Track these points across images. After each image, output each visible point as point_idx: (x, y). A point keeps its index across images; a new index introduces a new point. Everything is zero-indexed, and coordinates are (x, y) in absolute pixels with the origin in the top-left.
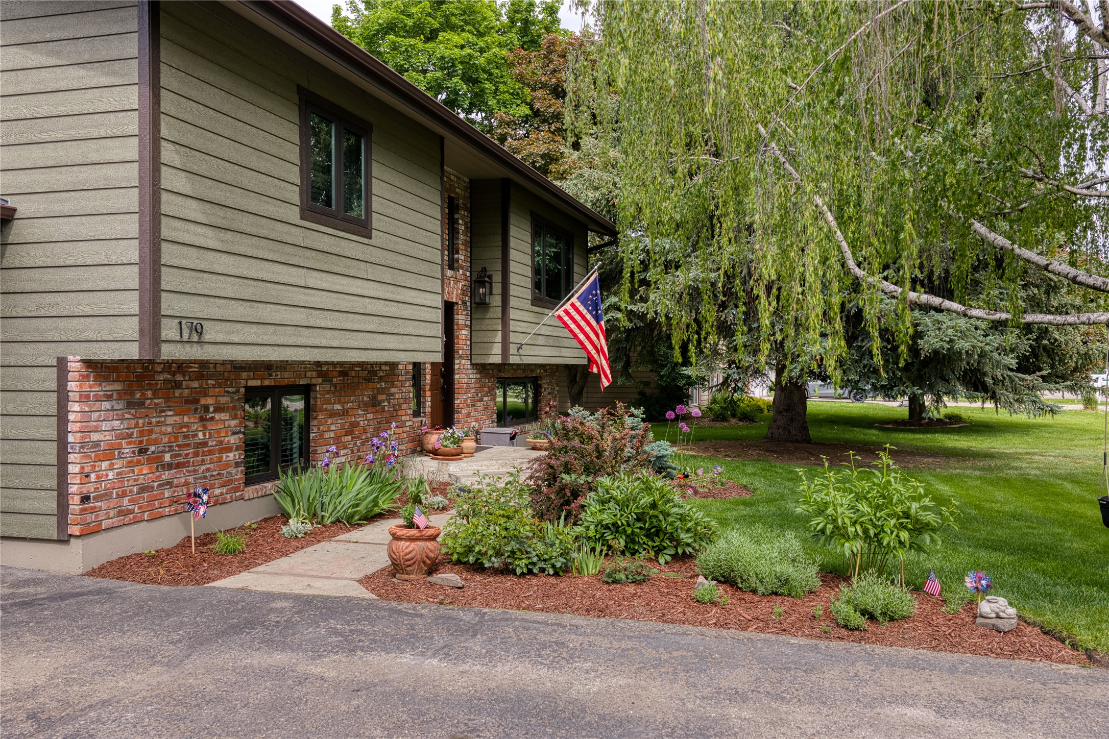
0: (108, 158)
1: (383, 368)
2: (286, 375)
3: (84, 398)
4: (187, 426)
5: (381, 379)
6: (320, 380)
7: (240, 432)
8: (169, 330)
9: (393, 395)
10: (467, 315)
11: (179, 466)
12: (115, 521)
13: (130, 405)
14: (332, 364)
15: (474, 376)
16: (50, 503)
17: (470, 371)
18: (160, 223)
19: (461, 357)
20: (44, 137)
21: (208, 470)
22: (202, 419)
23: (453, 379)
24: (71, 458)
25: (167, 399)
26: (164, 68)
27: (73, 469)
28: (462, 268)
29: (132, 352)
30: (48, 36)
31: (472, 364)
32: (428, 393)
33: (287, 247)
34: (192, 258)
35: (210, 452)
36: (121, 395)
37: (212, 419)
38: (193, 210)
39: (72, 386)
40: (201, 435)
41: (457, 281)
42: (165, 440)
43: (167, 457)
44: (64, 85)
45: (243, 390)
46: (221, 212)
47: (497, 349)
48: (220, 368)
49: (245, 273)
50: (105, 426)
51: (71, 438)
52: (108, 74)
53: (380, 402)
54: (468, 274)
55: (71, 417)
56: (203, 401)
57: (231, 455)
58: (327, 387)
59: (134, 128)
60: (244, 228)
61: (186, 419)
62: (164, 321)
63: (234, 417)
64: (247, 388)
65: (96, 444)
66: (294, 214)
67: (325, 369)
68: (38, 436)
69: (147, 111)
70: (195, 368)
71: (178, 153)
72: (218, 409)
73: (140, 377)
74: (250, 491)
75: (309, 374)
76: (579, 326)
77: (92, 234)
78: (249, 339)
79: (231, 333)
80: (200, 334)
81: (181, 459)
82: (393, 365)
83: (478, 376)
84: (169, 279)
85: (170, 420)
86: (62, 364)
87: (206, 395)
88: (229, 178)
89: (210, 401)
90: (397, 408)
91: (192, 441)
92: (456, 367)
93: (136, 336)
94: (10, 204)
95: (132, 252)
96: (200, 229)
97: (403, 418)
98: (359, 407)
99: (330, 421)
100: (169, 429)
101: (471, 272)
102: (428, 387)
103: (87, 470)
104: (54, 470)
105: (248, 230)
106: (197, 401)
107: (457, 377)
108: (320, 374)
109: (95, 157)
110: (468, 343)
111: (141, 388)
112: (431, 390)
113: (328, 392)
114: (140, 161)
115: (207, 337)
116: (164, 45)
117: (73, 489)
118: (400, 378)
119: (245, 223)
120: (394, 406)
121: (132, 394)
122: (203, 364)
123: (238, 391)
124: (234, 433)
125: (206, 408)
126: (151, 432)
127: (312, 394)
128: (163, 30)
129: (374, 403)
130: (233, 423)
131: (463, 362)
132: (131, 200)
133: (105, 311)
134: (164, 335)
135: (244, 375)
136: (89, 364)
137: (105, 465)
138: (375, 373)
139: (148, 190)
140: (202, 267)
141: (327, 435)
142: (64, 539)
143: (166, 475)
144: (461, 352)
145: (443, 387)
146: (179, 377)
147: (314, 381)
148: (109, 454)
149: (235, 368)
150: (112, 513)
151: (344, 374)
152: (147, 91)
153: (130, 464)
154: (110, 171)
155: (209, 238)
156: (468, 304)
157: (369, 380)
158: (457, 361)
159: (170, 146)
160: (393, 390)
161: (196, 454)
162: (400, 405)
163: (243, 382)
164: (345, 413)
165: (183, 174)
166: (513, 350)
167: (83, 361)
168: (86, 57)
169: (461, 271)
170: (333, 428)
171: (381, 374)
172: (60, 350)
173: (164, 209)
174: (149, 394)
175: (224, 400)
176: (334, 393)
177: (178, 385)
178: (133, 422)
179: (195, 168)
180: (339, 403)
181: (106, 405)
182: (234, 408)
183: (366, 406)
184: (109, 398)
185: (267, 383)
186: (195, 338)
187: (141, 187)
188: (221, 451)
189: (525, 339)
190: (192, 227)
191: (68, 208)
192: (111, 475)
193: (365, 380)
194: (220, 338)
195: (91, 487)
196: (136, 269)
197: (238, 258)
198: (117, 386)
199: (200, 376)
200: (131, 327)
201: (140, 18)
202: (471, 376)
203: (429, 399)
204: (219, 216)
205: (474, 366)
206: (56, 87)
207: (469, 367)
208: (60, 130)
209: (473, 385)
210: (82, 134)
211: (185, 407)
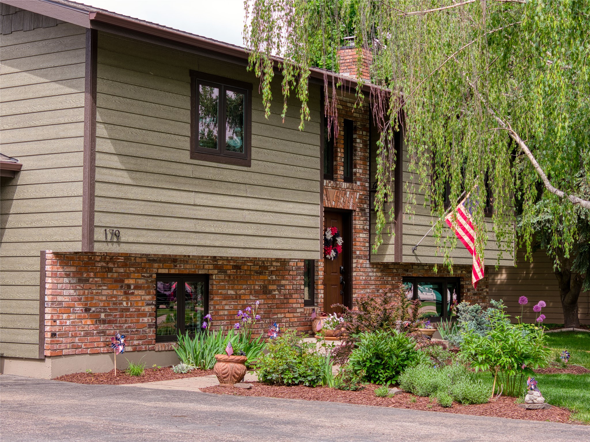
0: (69, 135)
1: (274, 264)
2: (188, 266)
3: (54, 275)
4: (116, 296)
5: (272, 273)
6: (216, 271)
7: (152, 304)
8: (99, 234)
9: (284, 286)
10: (366, 220)
11: (110, 322)
12: (71, 351)
13: (80, 281)
14: (227, 259)
15: (374, 274)
16: (36, 338)
17: (369, 270)
18: (94, 172)
19: (358, 257)
20: (38, 123)
21: (129, 327)
22: (126, 293)
23: (351, 276)
24: (47, 310)
25: (103, 278)
26: (99, 81)
27: (47, 317)
28: (360, 180)
29: (78, 247)
30: (41, 66)
31: (371, 264)
32: (321, 287)
33: (180, 179)
34: (114, 191)
35: (131, 316)
36: (75, 274)
37: (133, 293)
38: (115, 162)
39: (48, 268)
40: (125, 304)
41: (353, 191)
42: (102, 304)
43: (103, 316)
44: (48, 93)
45: (155, 276)
46: (133, 161)
47: (391, 249)
48: (138, 260)
49: (149, 198)
50: (65, 292)
51: (47, 299)
52: (70, 87)
53: (270, 292)
54: (367, 185)
55: (47, 286)
56: (126, 282)
57: (146, 319)
58: (222, 277)
59: (82, 118)
60: (148, 169)
61: (115, 292)
62: (96, 229)
63: (149, 294)
64: (158, 274)
65: (60, 303)
66: (186, 156)
67: (220, 263)
68: (30, 298)
69: (89, 108)
70: (121, 260)
71: (106, 128)
72: (137, 287)
73: (86, 264)
74: (159, 346)
75: (206, 267)
76: (464, 229)
77: (60, 179)
78: (151, 241)
79: (138, 236)
80: (118, 237)
81: (111, 318)
82: (284, 262)
83: (379, 274)
84: (99, 205)
85: (105, 292)
86: (43, 254)
87: (128, 278)
88: (139, 139)
89: (131, 281)
90: (287, 297)
91: (118, 307)
92: (354, 265)
93: (80, 238)
94: (19, 163)
95: (79, 189)
96: (119, 173)
97: (294, 305)
98: (251, 294)
99: (224, 302)
100: (104, 298)
101: (370, 183)
102: (320, 282)
103: (55, 317)
104: (38, 318)
105: (152, 170)
106: (123, 281)
107: (354, 274)
108: (216, 267)
109: (62, 135)
110: (367, 244)
111: (88, 271)
112: (324, 284)
113: (223, 281)
114: (85, 136)
115: (123, 239)
116: (99, 67)
117: (47, 329)
118: (291, 273)
119: (150, 166)
120: (284, 295)
121: (82, 274)
122: (127, 257)
123: (151, 276)
124: (148, 305)
125: (129, 286)
126: (92, 299)
127: (210, 282)
128: (99, 59)
129: (265, 291)
130: (148, 297)
131: (361, 261)
132: (79, 159)
133: (65, 224)
134: (96, 237)
135: (156, 265)
136: (57, 255)
137: (65, 316)
138: (266, 268)
139: (88, 153)
140: (120, 196)
141: (221, 313)
142: (42, 360)
143: (102, 327)
144: (358, 253)
145: (342, 283)
146: (111, 265)
147: (211, 272)
148: (68, 309)
149: (149, 260)
150: (68, 346)
151: (237, 267)
152: (89, 96)
153: (80, 318)
154: (69, 142)
155: (125, 178)
156: (367, 211)
157: (260, 273)
158: (354, 261)
159: (102, 126)
160: (283, 282)
161: (121, 316)
162: (291, 295)
163: (155, 270)
164: (238, 297)
165: (109, 141)
166: (407, 250)
167: (54, 253)
168: (59, 77)
169: (358, 183)
170: (227, 307)
171: (272, 269)
172: (42, 247)
173: (97, 163)
174: (92, 274)
175: (141, 281)
176: (228, 281)
177: (110, 270)
178: (82, 292)
179: (117, 136)
180: (232, 289)
181: (66, 280)
182: (148, 287)
183: (257, 294)
184: (68, 276)
185: (173, 271)
186: (115, 240)
187: (85, 151)
188: (139, 316)
189: (420, 241)
190: (114, 172)
191: (48, 164)
192: (68, 323)
193: (257, 272)
194: (131, 239)
195: (57, 329)
196: (81, 199)
197: (144, 189)
198: (73, 269)
199: (125, 265)
200: (78, 233)
201: (87, 55)
202: (370, 274)
203: (322, 291)
204: (132, 164)
205: (373, 264)
206: (44, 94)
207: (368, 266)
208: (46, 118)
209: (373, 282)
210: (56, 121)
211: (115, 285)
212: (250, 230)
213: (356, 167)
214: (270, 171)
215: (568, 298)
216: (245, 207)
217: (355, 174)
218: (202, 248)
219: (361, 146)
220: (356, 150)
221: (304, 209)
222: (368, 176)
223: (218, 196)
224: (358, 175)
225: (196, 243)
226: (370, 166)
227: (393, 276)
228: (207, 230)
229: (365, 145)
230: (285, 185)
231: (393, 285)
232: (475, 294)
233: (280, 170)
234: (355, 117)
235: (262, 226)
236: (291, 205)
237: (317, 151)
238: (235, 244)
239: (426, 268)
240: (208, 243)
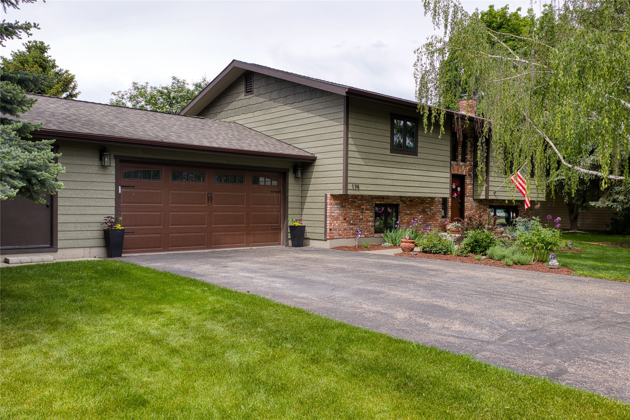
0: (337, 144)
1: (428, 199)
2: (389, 200)
3: (331, 204)
4: (357, 213)
5: (427, 203)
6: (401, 203)
7: (373, 217)
8: (350, 187)
9: (432, 209)
10: (471, 179)
11: (355, 224)
12: (338, 237)
13: (342, 207)
14: (406, 197)
15: (475, 204)
16: (323, 231)
17: (473, 202)
18: (348, 159)
19: (468, 196)
20: (323, 139)
21: (363, 227)
22: (361, 212)
23: (464, 205)
24: (328, 219)
25: (352, 206)
26: (350, 119)
27: (328, 222)
28: (469, 161)
29: (341, 192)
30: (325, 113)
31: (473, 199)
32: (450, 210)
33: (385, 162)
34: (356, 168)
35: (364, 222)
36: (340, 204)
37: (365, 212)
38: (357, 155)
39: (328, 201)
40: (361, 217)
41: (466, 166)
42: (351, 217)
43: (352, 222)
44: (328, 125)
45: (374, 204)
46: (365, 154)
47: (484, 193)
48: (367, 198)
49: (372, 171)
50: (336, 212)
51: (328, 214)
52: (337, 122)
53: (426, 212)
54: (472, 163)
55: (328, 209)
56: (362, 207)
57: (370, 224)
58: (404, 205)
59: (342, 136)
60: (372, 158)
61: (357, 212)
62: (349, 184)
63: (372, 212)
64: (375, 204)
65: (333, 216)
66: (388, 152)
67: (403, 199)
68: (321, 214)
69: (345, 131)
70: (360, 197)
71: (353, 140)
72: (366, 210)
73: (345, 199)
74: (376, 235)
75: (397, 201)
76: (520, 184)
77: (333, 163)
78: (373, 189)
79: (367, 187)
80: (358, 188)
81: (355, 223)
82: (433, 199)
83: (477, 204)
84: (350, 173)
85: (353, 212)
86: (326, 195)
87: (363, 205)
88: (367, 145)
89: (364, 207)
90: (434, 214)
91: (358, 218)
92: (466, 200)
93: (342, 188)
94: (316, 156)
95: (341, 167)
96: (359, 160)
97: (437, 218)
98: (417, 213)
99: (405, 216)
100: (352, 214)
101: (474, 162)
102: (449, 207)
103: (331, 222)
104: (324, 222)
105: (373, 158)
106: (360, 207)
107: (466, 204)
108: (401, 201)
109: (334, 143)
110: (472, 191)
111: (345, 203)
112: (451, 208)
113: (404, 207)
114: (344, 144)
115: (360, 188)
116: (350, 113)
117: (328, 227)
118: (436, 203)
119: (372, 156)
120: (433, 213)
121: (343, 204)
122: (362, 196)
123: (373, 205)
124: (371, 217)
125: (363, 209)
126: (347, 214)
127: (399, 207)
128: (350, 109)
129: (424, 212)
130: (371, 214)
131: (469, 198)
132: (341, 154)
133: (336, 182)
134: (348, 188)
135: (375, 200)
136: (332, 195)
137: (335, 222)
138: (424, 201)
139: (345, 151)
140: (359, 170)
141: (404, 221)
142: (326, 240)
143: (351, 227)
144: (467, 194)
145: (460, 208)
146: (355, 200)
147: (399, 203)
148: (337, 219)
149: (372, 198)
150: (337, 234)
151: (411, 201)
152: (345, 126)
153: (342, 222)
154: (337, 146)
155: (361, 162)
156: (472, 175)
157: (422, 204)
158: (466, 198)
159: (351, 139)
160: (432, 208)
161: (360, 222)
162: (436, 213)
163: (374, 202)
164: (411, 214)
165: (354, 146)
166: (491, 193)
167: (330, 195)
168: (332, 118)
169: (468, 163)
170: (406, 219)
171: (427, 201)
172: (326, 192)
173: (349, 155)
174: (347, 204)
175: (368, 207)
176: (407, 207)
177: (355, 202)
178: (343, 211)
179: (358, 144)
180: (409, 211)
181: (336, 206)
182: (371, 210)
183: (420, 213)
184: (337, 204)
185: (382, 203)
186: (357, 189)
187: (344, 150)
188: (367, 222)
189: (497, 189)
190: (356, 159)
191: (328, 156)
192: (337, 224)
193: (420, 203)
194: (364, 189)
195: (332, 227)
196: (342, 171)
197: (370, 167)
198: (339, 202)
199: (361, 200)
200: (341, 186)
201: (344, 107)
202: (473, 204)
203: (450, 212)
204: (364, 156)
205: (474, 200)
206: (326, 126)
207: (472, 200)
208: (327, 136)
209: (475, 208)
210: (331, 137)
211: (357, 208)
212: (417, 184)
213: (467, 155)
214: (426, 158)
215: (573, 216)
216: (415, 174)
217: (467, 158)
218: (395, 193)
219: (470, 145)
220: (467, 147)
221: (442, 175)
222: (473, 159)
223: (403, 170)
224: (468, 159)
225: (393, 190)
226: (474, 154)
227: (484, 205)
228: (398, 185)
229: (472, 145)
230: (434, 164)
231: (484, 209)
232: (524, 214)
233: (431, 157)
234: (467, 132)
235: (422, 182)
236: (436, 173)
237: (448, 148)
238: (410, 191)
239: (500, 201)
240: (398, 190)
